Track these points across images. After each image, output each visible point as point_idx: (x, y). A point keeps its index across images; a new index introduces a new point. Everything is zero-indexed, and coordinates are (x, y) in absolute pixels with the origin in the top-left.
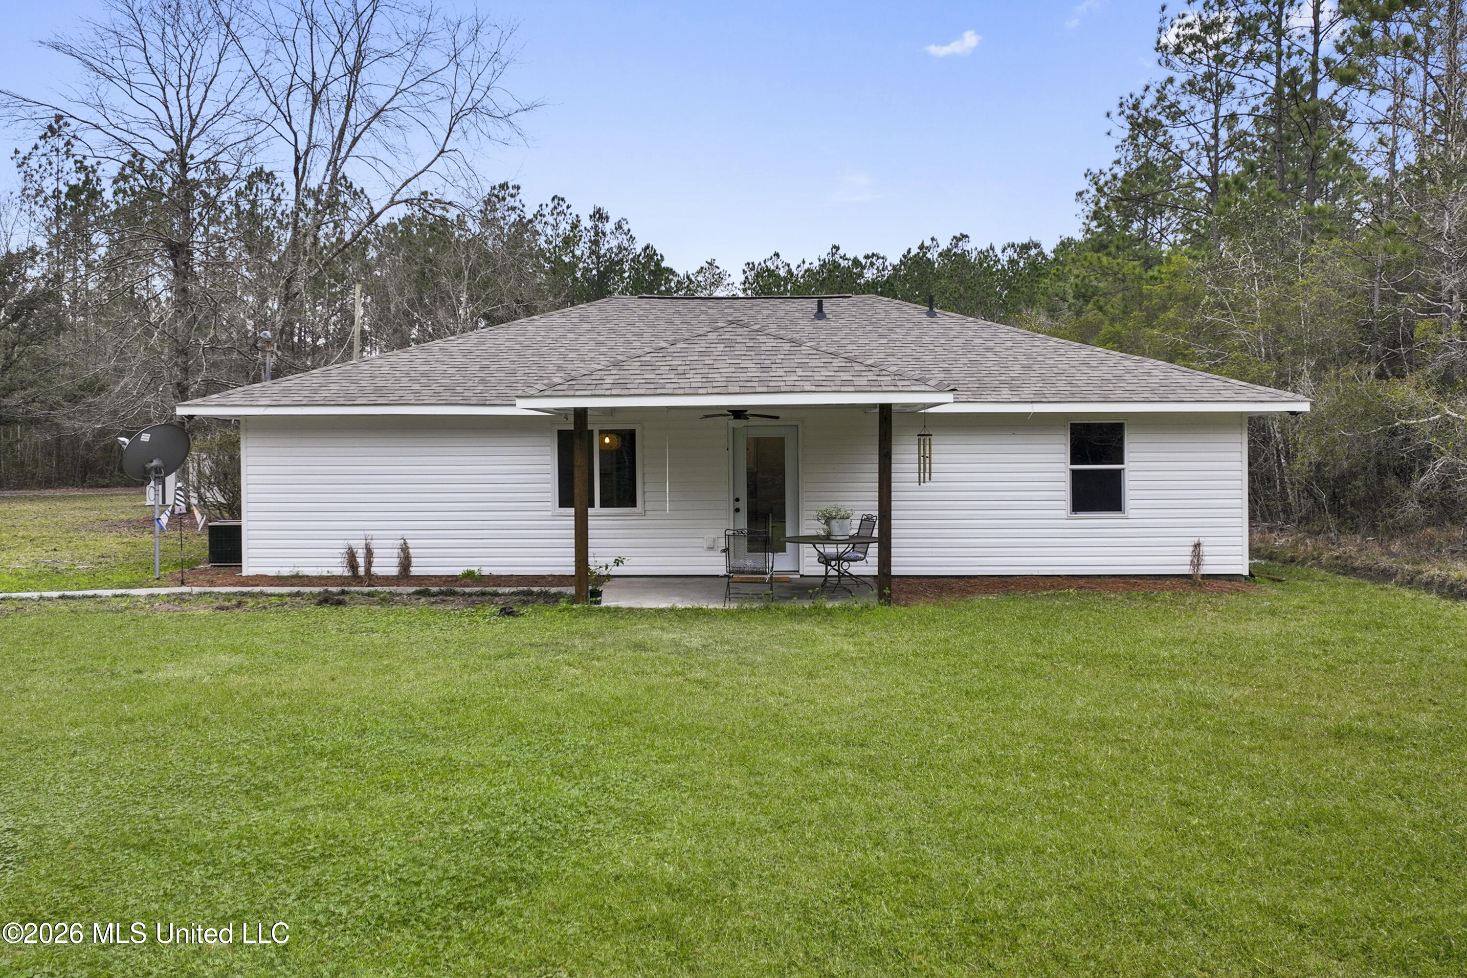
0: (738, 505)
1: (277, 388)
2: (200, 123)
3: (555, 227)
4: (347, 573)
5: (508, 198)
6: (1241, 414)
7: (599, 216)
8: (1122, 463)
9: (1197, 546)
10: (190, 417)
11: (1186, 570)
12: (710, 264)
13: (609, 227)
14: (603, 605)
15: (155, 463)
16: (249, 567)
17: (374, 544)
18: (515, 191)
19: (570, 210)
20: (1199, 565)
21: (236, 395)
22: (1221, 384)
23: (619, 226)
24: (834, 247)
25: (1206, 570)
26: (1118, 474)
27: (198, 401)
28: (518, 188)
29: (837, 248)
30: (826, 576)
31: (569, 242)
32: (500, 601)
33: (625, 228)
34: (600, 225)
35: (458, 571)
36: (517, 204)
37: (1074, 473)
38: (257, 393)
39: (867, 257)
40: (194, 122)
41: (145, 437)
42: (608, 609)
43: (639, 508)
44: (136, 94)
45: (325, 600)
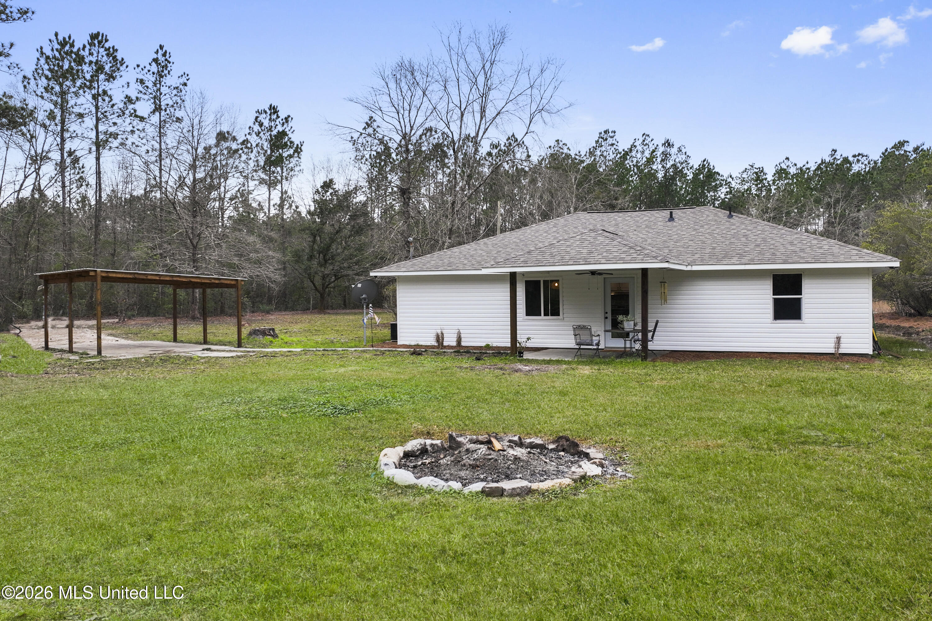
0: (607, 315)
1: (411, 263)
2: (415, 128)
3: (643, 152)
4: (436, 344)
5: (609, 139)
6: (868, 269)
7: (668, 144)
8: (801, 294)
9: (839, 339)
10: (376, 277)
11: (832, 351)
12: (752, 166)
13: (674, 151)
14: (525, 358)
15: (364, 296)
16: (400, 342)
17: (444, 332)
18: (613, 134)
19: (653, 142)
20: (838, 348)
21: (394, 266)
22: (856, 252)
23: (680, 150)
24: (833, 150)
25: (842, 351)
26: (799, 300)
27: (379, 270)
28: (615, 132)
29: (835, 151)
30: (625, 348)
31: (650, 161)
32: (476, 355)
33: (684, 151)
34: (668, 150)
35: (483, 344)
36: (614, 142)
37: (775, 300)
38: (402, 266)
39: (854, 156)
40: (412, 128)
41: (359, 285)
42: (525, 360)
43: (561, 317)
44: (386, 118)
45: (414, 353)
